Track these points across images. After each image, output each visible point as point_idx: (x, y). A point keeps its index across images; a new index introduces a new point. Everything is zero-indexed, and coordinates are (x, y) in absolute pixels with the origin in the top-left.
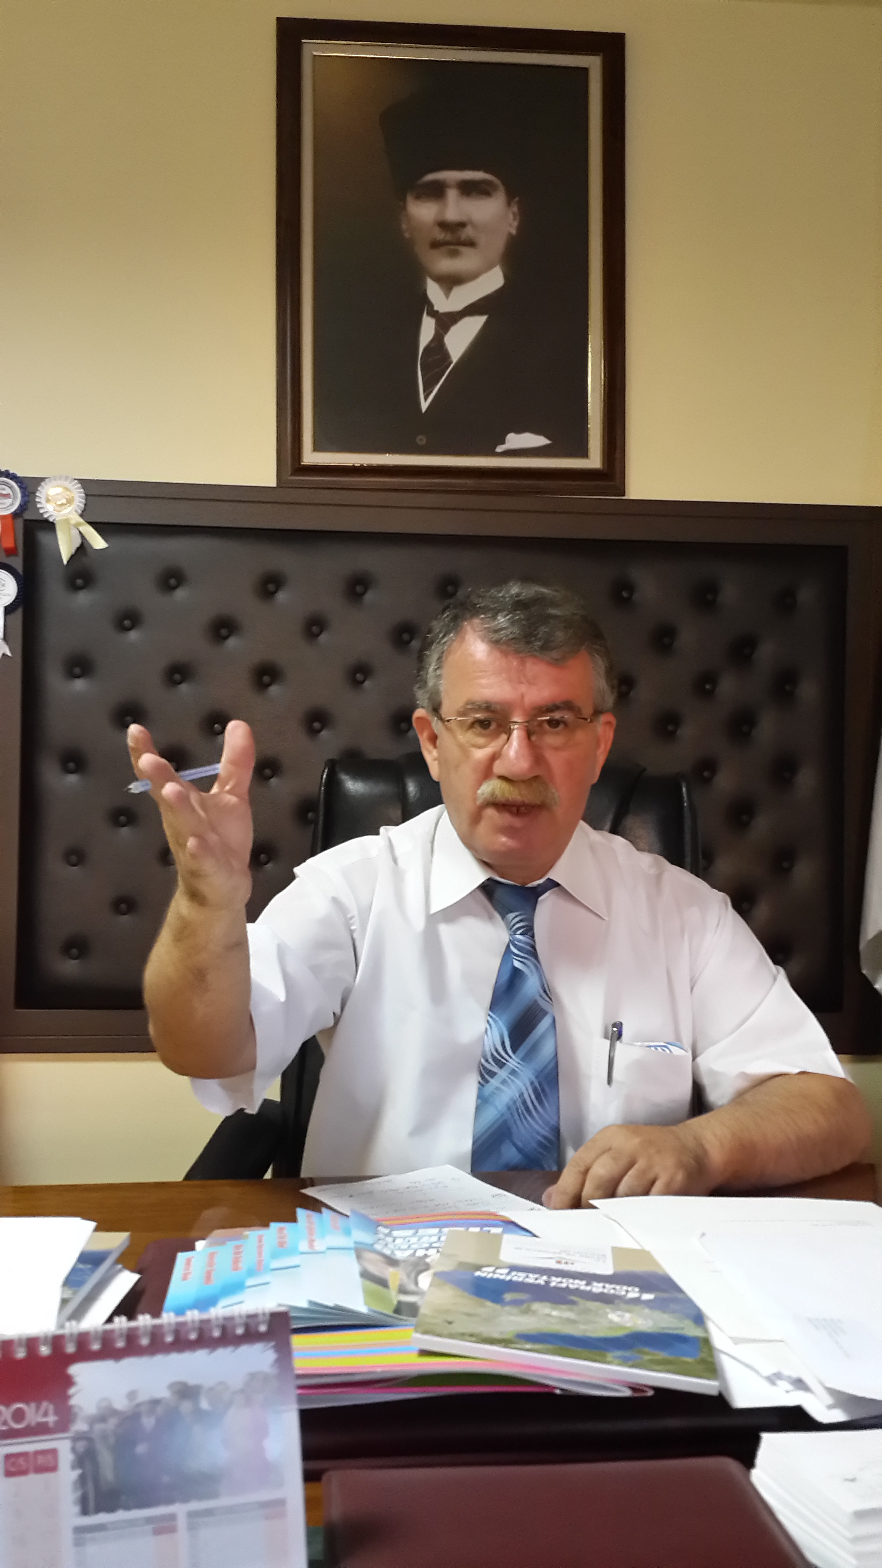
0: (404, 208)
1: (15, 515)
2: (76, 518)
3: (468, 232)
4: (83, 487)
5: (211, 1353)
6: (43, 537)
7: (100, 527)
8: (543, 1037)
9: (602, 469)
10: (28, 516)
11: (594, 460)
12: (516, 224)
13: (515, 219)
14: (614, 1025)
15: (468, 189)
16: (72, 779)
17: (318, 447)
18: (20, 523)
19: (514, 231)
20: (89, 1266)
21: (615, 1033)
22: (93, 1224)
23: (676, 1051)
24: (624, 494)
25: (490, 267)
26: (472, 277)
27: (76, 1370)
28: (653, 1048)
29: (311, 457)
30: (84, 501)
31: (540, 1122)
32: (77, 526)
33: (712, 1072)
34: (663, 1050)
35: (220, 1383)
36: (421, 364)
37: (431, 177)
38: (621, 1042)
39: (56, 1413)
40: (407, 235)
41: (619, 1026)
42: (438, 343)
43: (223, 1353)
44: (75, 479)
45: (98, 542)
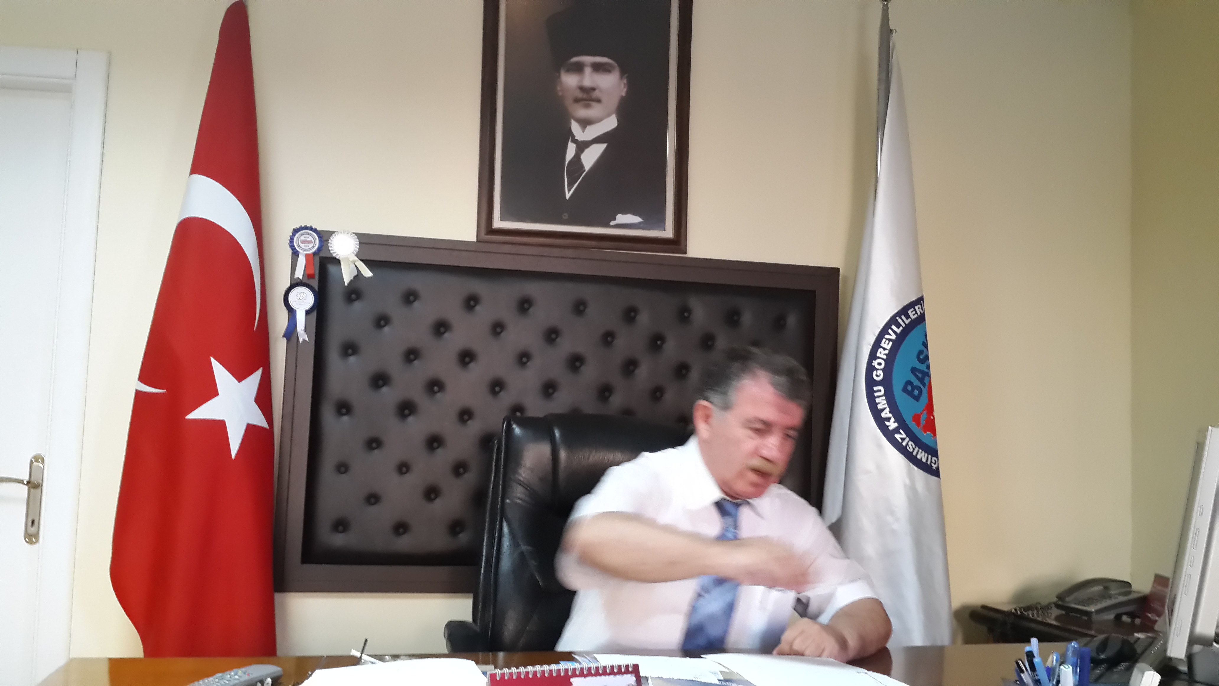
0: (559, 77)
1: (314, 254)
2: (353, 257)
3: (596, 94)
4: (358, 238)
6: (332, 268)
7: (368, 263)
9: (673, 237)
10: (323, 254)
11: (668, 233)
12: (625, 90)
13: (625, 88)
15: (598, 68)
16: (344, 419)
17: (503, 218)
18: (317, 259)
19: (624, 94)
24: (685, 253)
25: (609, 115)
26: (599, 120)
29: (498, 223)
30: (358, 247)
32: (354, 262)
36: (567, 170)
37: (575, 59)
40: (560, 94)
42: (577, 159)
44: (354, 233)
45: (367, 273)
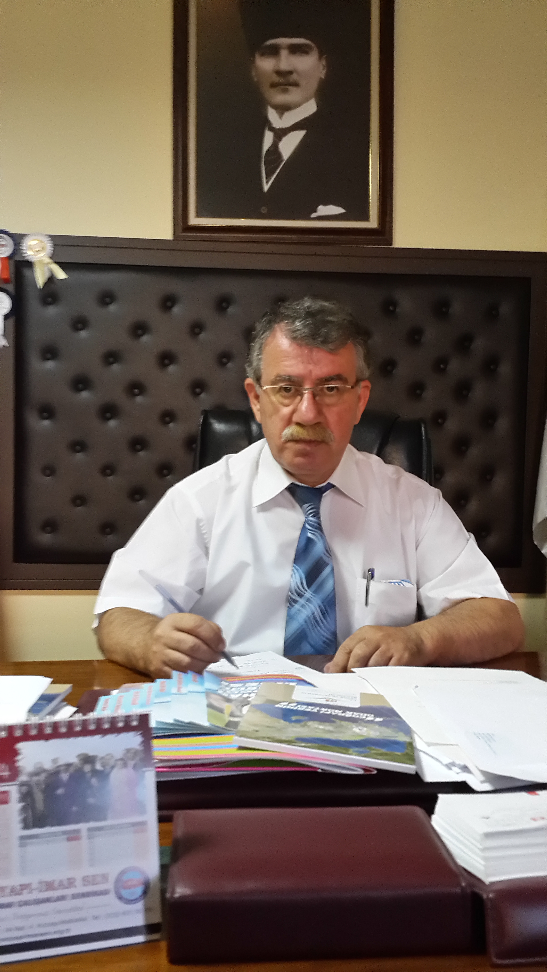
0: (254, 61)
1: (10, 258)
2: (48, 260)
3: (294, 77)
4: (52, 240)
5: (103, 737)
6: (26, 272)
7: (63, 265)
8: (327, 578)
9: (378, 228)
10: (17, 258)
11: (373, 223)
12: (324, 72)
13: (323, 69)
14: (369, 570)
15: (294, 50)
16: (46, 423)
17: (198, 215)
18: (12, 263)
19: (323, 77)
20: (46, 702)
21: (370, 575)
22: (49, 680)
23: (407, 585)
24: (391, 245)
25: (307, 100)
26: (297, 105)
27: (21, 746)
28: (393, 584)
29: (194, 221)
30: (52, 249)
31: (324, 629)
32: (48, 265)
33: (428, 598)
34: (399, 584)
35: (108, 755)
36: (264, 161)
37: (271, 42)
38: (373, 580)
39: (10, 770)
40: (255, 79)
41: (372, 571)
42: (274, 150)
43: (110, 738)
44: (47, 235)
45: (61, 275)
